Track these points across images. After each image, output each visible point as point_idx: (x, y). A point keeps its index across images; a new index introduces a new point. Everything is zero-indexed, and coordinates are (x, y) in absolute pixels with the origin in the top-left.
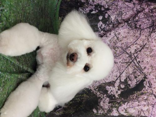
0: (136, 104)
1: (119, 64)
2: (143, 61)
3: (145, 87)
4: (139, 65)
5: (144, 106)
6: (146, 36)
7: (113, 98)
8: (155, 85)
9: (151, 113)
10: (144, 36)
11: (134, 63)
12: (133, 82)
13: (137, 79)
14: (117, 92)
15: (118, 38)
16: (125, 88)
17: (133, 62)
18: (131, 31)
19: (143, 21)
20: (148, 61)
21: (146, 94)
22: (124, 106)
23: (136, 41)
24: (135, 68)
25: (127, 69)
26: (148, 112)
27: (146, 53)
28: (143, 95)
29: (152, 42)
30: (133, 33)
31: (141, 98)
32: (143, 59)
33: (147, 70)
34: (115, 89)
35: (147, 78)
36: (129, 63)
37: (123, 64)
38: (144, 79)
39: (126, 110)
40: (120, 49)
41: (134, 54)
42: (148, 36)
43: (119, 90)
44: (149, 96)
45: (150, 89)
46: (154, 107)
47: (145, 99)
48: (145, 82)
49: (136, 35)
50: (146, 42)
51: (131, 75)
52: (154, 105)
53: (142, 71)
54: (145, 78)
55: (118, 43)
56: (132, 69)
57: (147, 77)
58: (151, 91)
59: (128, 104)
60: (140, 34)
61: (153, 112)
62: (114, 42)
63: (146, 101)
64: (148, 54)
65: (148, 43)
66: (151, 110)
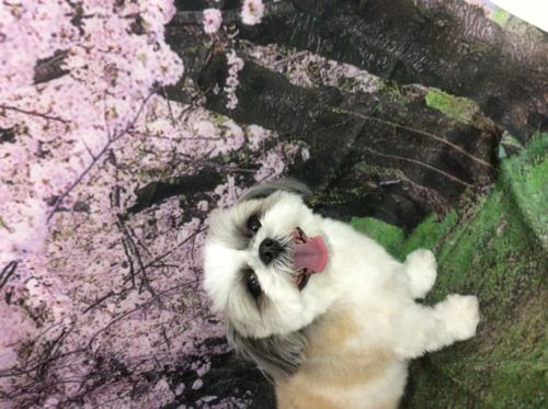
0: (184, 146)
1: (186, 265)
2: (112, 265)
3: (135, 191)
4: (129, 258)
5: (162, 132)
6: (77, 332)
7: (242, 177)
8: (101, 193)
9: (145, 107)
10: (84, 333)
11: (141, 263)
12: (166, 212)
13: (150, 218)
14: (226, 191)
15: (163, 333)
16: (197, 200)
17: (144, 265)
18: (117, 350)
19: (71, 374)
20: (94, 266)
21: (142, 171)
22: (222, 148)
23: (114, 322)
24: (145, 249)
25: (169, 249)
26: (154, 109)
27: (93, 288)
28: (153, 167)
29: (63, 314)
30: (114, 345)
31: (162, 159)
32: (110, 271)
33: (106, 240)
34: (227, 200)
35: (118, 215)
36: (156, 264)
37: (176, 263)
38: (130, 215)
39: (223, 134)
40: (168, 304)
41: (133, 288)
42: (69, 333)
43: (218, 197)
44: (134, 162)
45: (120, 184)
46: (129, 123)
47: (150, 156)
48: (130, 205)
49: (108, 337)
50: (82, 318)
51: (166, 229)
52: (127, 131)
53: (125, 237)
54: (123, 218)
55: (166, 320)
56: (154, 247)
57: (118, 220)
58: (121, 175)
59: (210, 153)
60: (93, 340)
61: (138, 108)
62: (178, 323)
63: (148, 148)
64: (87, 284)
65: (79, 313)
66: (142, 115)
